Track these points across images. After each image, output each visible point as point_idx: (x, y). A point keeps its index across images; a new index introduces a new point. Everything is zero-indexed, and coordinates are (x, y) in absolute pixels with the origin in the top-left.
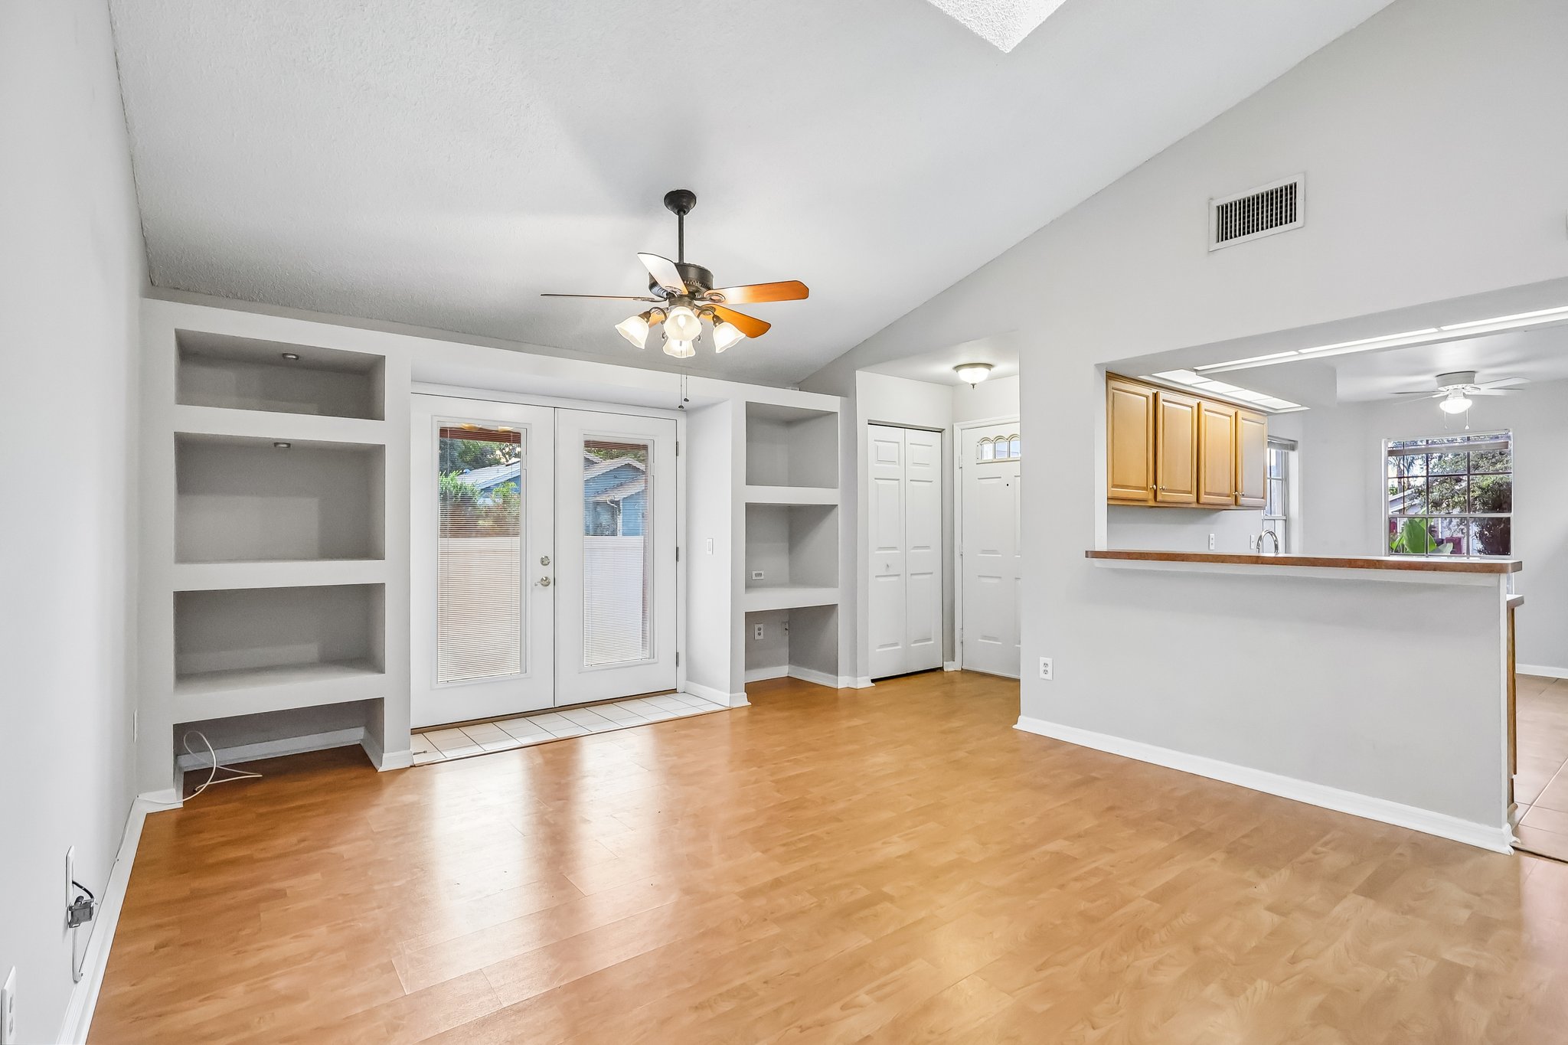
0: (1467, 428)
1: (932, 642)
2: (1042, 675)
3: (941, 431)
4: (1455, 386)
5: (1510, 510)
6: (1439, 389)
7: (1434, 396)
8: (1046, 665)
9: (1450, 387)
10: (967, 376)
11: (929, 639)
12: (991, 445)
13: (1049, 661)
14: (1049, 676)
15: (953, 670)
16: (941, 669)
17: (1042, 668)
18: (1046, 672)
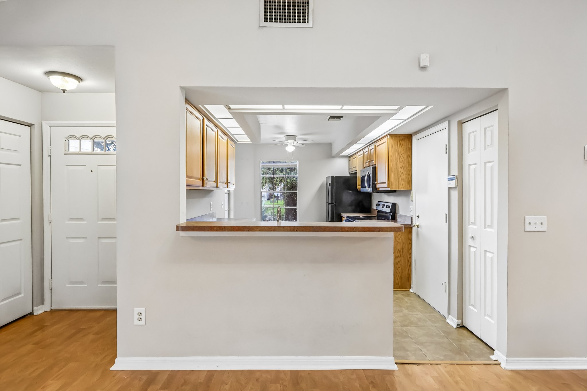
0: (293, 158)
1: (22, 295)
2: (136, 322)
3: (30, 125)
4: (291, 141)
5: (297, 190)
6: (286, 141)
7: (283, 144)
8: (140, 314)
9: (289, 141)
10: (57, 81)
11: (19, 294)
12: (78, 142)
13: (142, 310)
14: (143, 322)
15: (43, 311)
16: (32, 314)
17: (136, 317)
18: (140, 319)
